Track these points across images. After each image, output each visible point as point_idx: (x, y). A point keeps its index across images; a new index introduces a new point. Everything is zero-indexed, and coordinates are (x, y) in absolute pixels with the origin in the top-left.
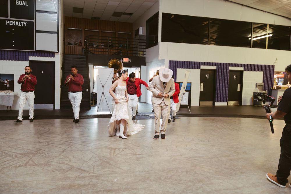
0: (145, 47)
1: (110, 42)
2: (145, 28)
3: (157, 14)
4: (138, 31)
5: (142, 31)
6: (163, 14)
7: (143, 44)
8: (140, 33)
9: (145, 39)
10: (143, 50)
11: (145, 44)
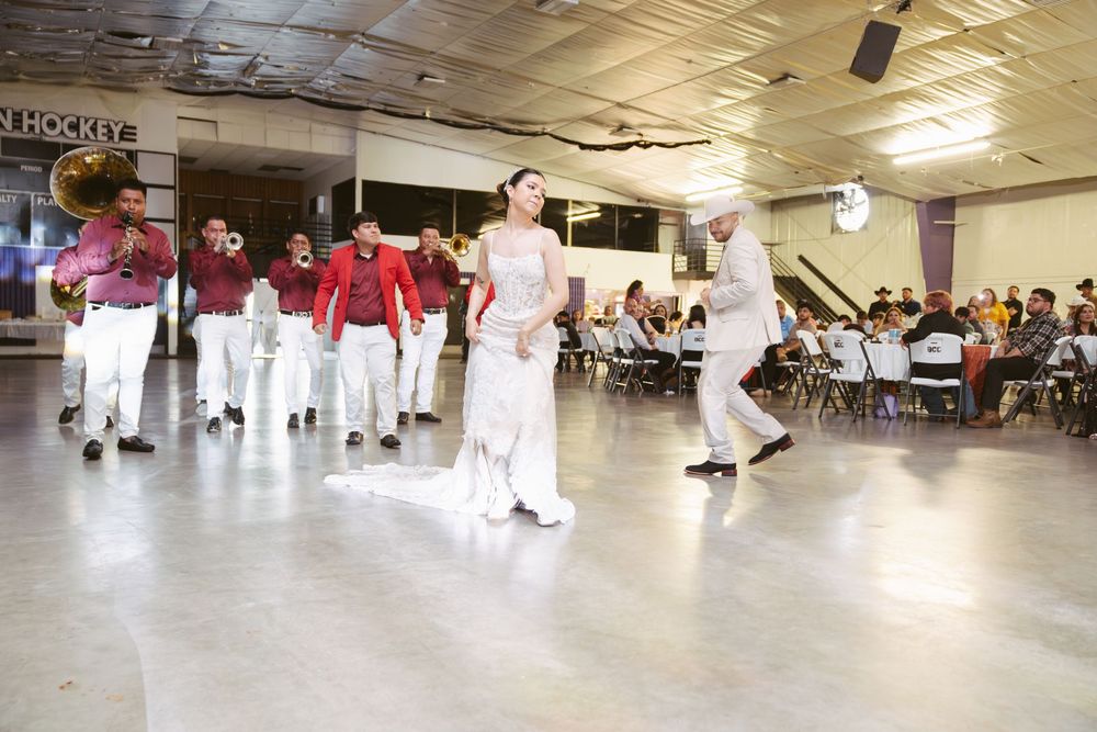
0: (330, 239)
1: (251, 222)
2: (330, 198)
3: (352, 182)
4: (314, 203)
5: (323, 205)
6: (365, 183)
7: (326, 233)
8: (321, 209)
9: (330, 222)
10: (326, 244)
11: (330, 233)
